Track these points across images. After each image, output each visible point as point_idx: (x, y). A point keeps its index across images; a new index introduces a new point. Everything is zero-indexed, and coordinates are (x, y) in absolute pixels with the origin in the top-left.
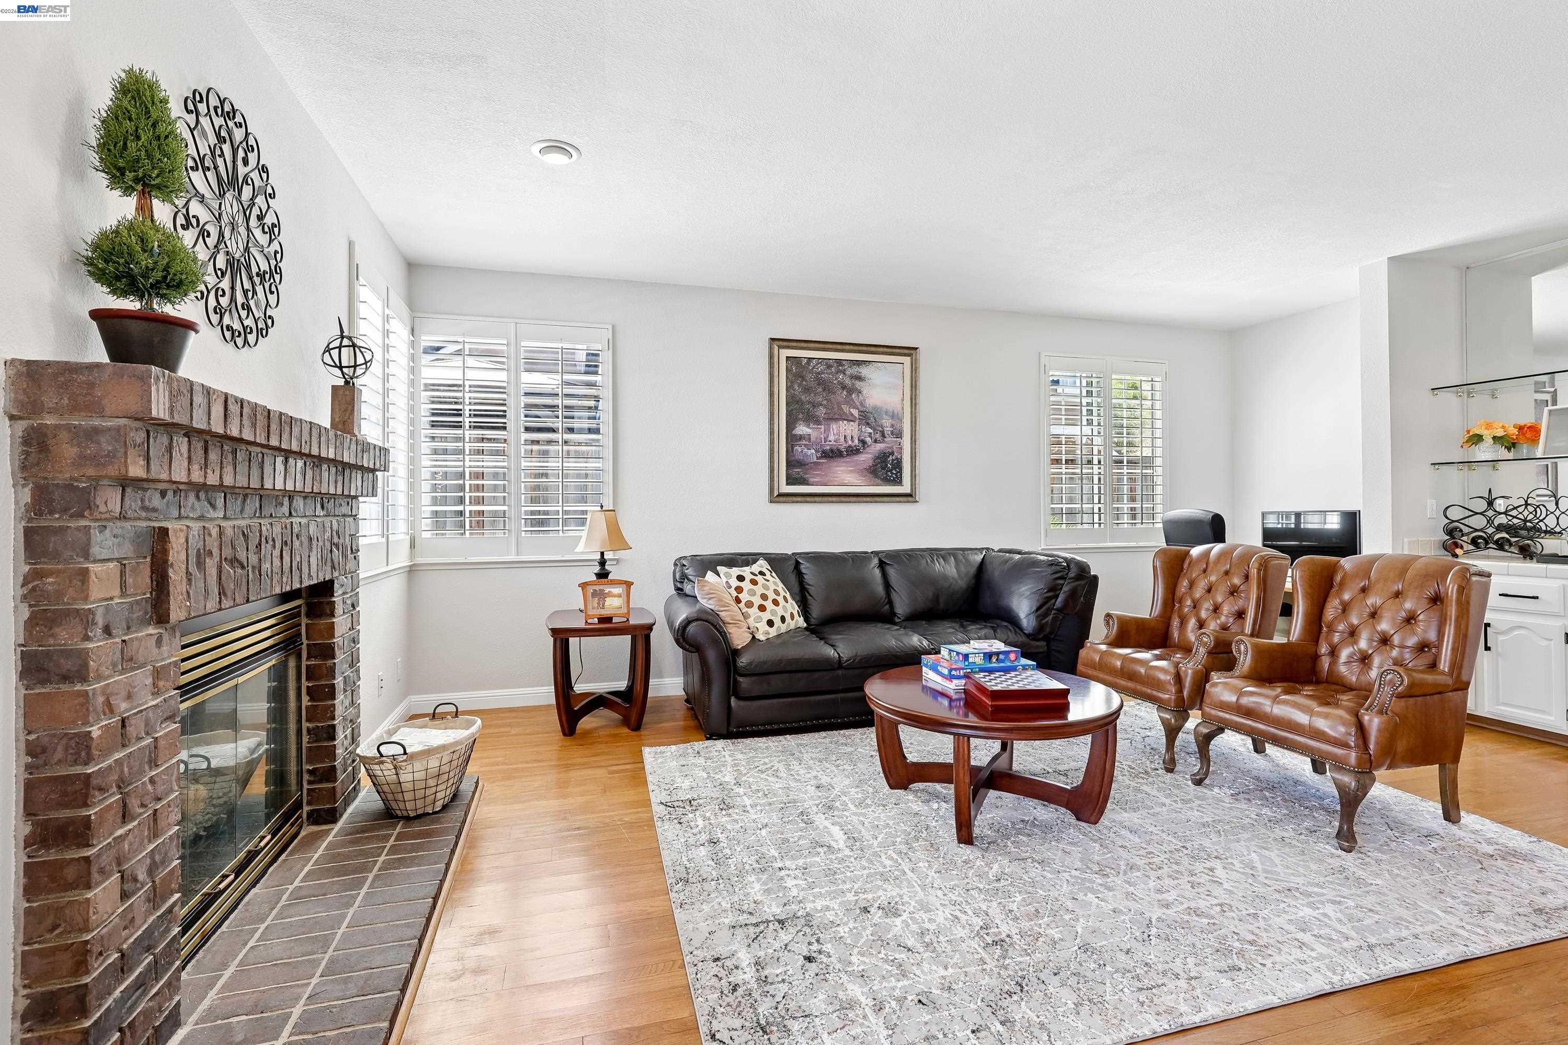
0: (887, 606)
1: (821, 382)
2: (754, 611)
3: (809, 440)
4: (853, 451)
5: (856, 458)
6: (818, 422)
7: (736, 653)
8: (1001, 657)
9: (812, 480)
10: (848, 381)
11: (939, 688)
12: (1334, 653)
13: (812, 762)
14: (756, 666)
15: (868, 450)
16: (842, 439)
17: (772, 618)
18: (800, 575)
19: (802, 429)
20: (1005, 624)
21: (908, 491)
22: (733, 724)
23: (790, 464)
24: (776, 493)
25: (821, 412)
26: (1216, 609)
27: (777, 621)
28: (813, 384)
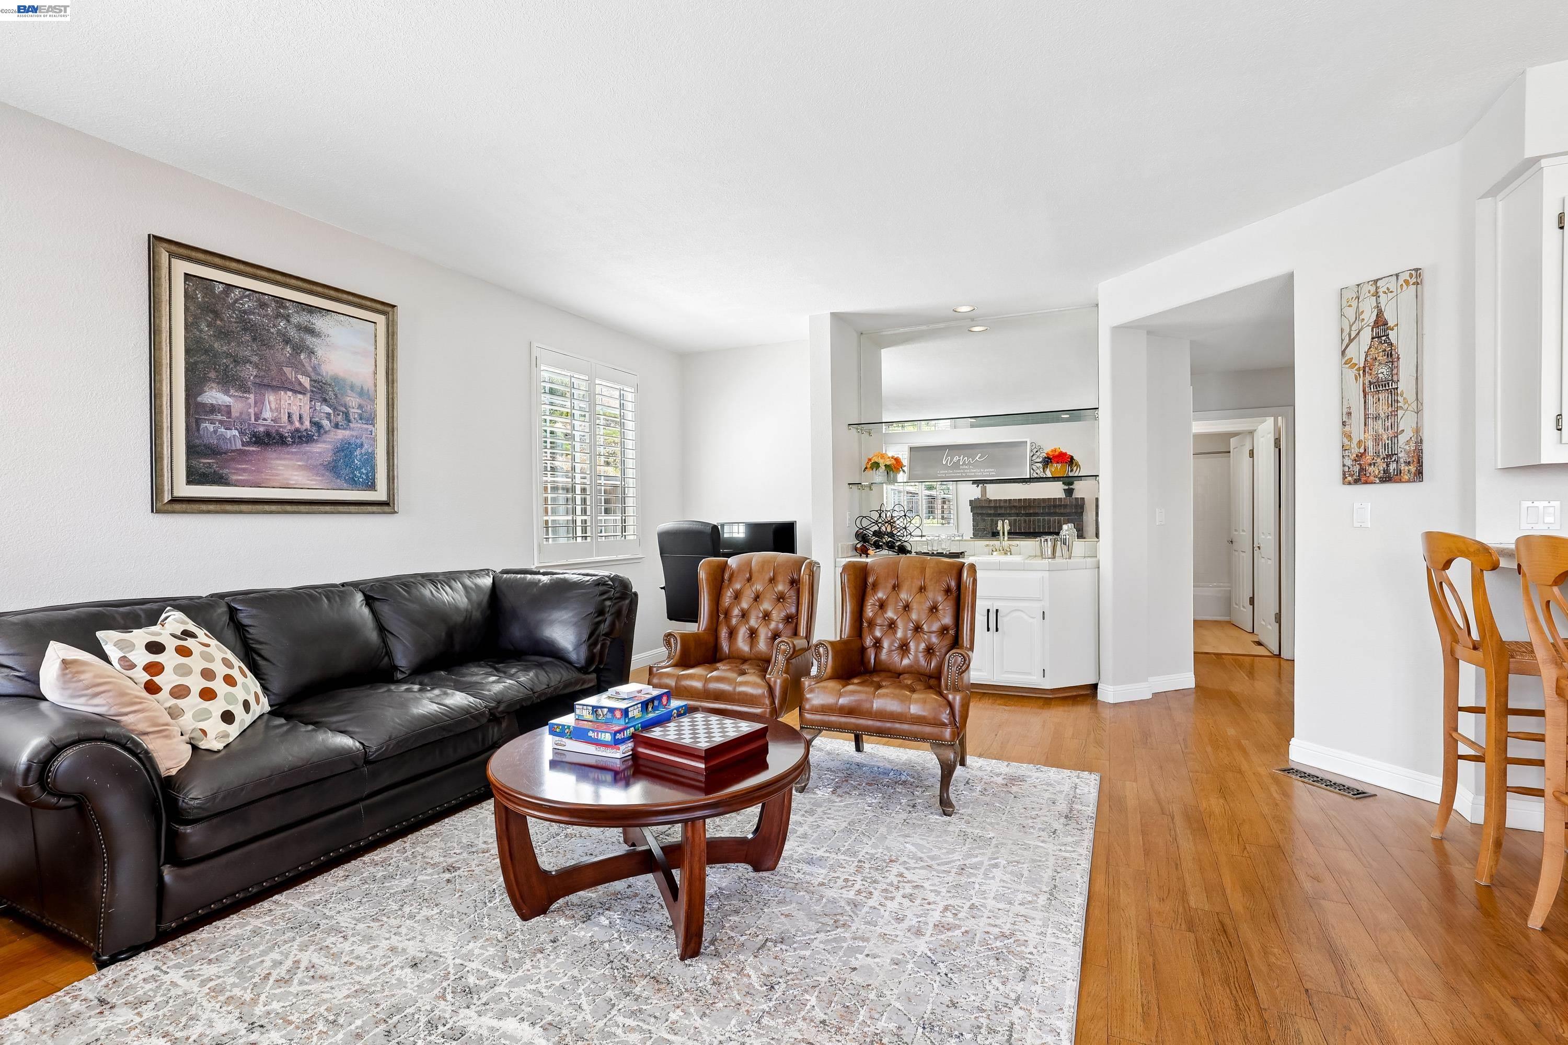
0: (386, 659)
1: (247, 326)
2: (192, 702)
3: (229, 413)
4: (302, 438)
5: (307, 448)
6: (244, 389)
7: (169, 784)
8: (656, 703)
9: (235, 477)
10: (292, 333)
11: (592, 761)
12: (878, 644)
13: (361, 926)
14: (224, 798)
15: (327, 438)
16: (285, 418)
17: (230, 708)
18: (240, 629)
19: (214, 396)
20: (548, 659)
21: (384, 498)
22: (168, 912)
23: (192, 450)
24: (167, 497)
25: (249, 372)
26: (767, 616)
27: (238, 711)
28: (235, 327)
